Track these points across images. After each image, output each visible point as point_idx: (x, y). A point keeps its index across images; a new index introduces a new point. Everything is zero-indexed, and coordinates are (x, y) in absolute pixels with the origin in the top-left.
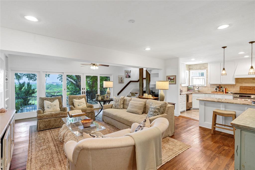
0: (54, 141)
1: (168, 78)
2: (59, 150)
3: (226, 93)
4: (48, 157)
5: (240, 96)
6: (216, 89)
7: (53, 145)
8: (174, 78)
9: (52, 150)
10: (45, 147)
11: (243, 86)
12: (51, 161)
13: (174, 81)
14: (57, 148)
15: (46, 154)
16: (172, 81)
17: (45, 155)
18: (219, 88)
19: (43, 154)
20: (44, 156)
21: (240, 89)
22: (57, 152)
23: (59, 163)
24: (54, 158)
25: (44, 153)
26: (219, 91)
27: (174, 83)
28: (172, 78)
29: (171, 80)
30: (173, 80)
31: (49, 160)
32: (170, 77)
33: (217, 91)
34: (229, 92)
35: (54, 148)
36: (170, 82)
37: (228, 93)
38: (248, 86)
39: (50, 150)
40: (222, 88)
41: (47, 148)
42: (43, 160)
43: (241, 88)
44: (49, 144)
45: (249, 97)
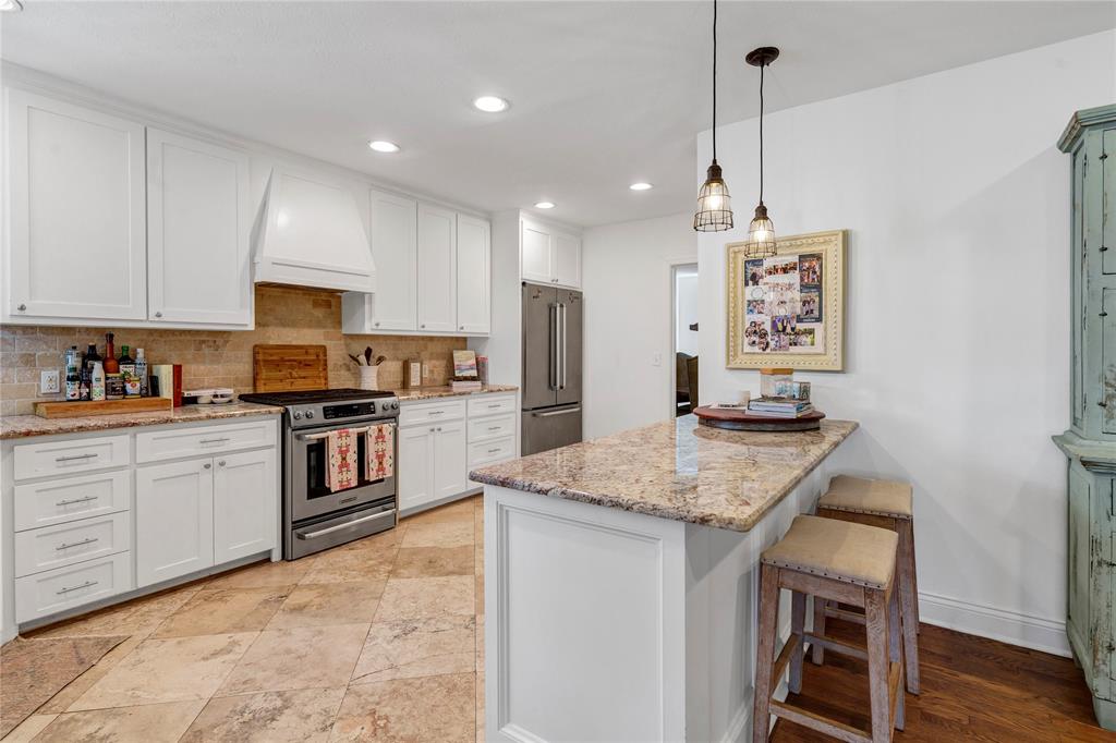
3: (184, 401)
5: (327, 412)
6: (82, 377)
11: (271, 343)
18: (106, 370)
21: (256, 362)
26: (110, 389)
33: (89, 398)
34: (205, 394)
37: (194, 400)
38: (294, 343)
40: (128, 359)
43: (260, 357)
45: (368, 408)
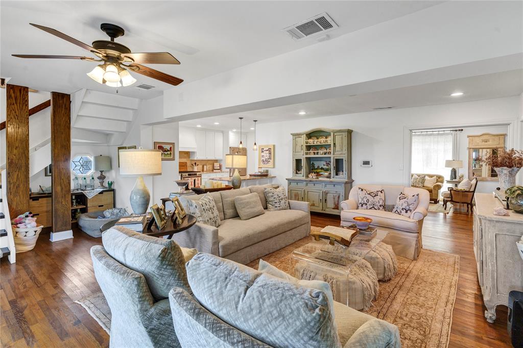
0: (384, 311)
1: (159, 147)
2: (396, 287)
4: (419, 288)
5: (189, 175)
7: (394, 303)
8: (171, 148)
9: (404, 295)
10: (412, 309)
12: (418, 282)
13: (171, 154)
14: (395, 293)
15: (420, 294)
16: (166, 153)
17: (422, 295)
19: (424, 299)
20: (424, 293)
22: (401, 287)
23: (410, 274)
24: (412, 283)
25: (422, 298)
27: (172, 157)
28: (168, 147)
29: (165, 151)
30: (169, 153)
31: (420, 285)
32: (163, 146)
35: (398, 296)
36: (163, 155)
39: (408, 297)
41: (410, 304)
42: (429, 290)
44: (401, 310)
45: (196, 174)
